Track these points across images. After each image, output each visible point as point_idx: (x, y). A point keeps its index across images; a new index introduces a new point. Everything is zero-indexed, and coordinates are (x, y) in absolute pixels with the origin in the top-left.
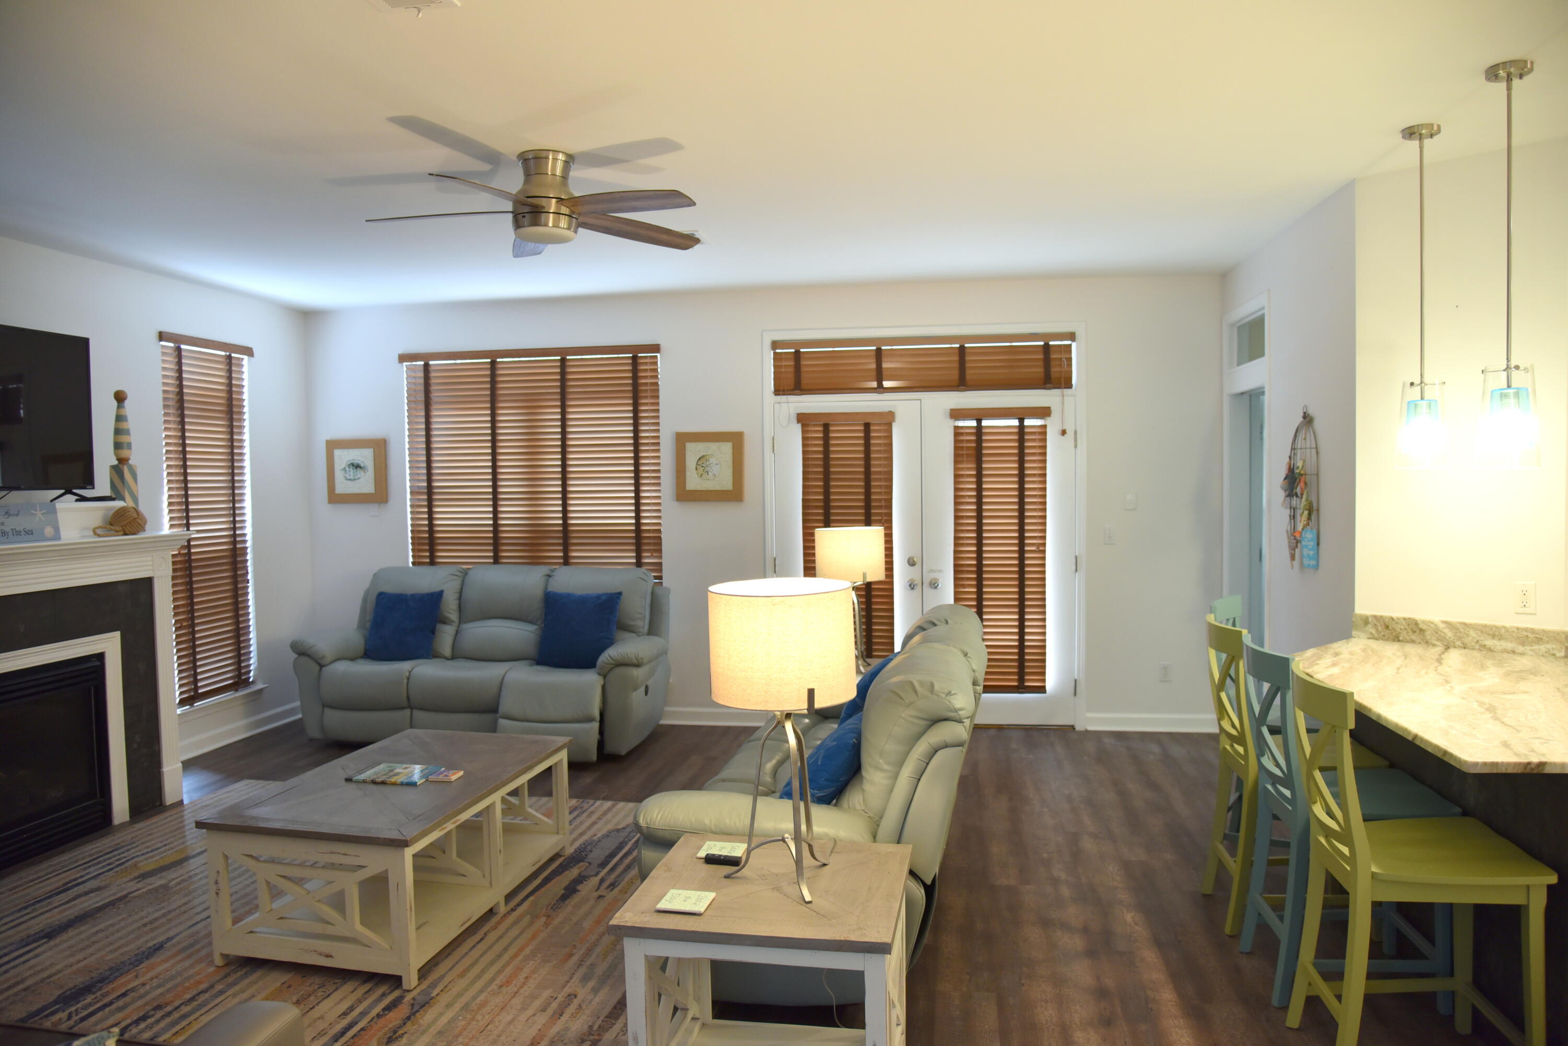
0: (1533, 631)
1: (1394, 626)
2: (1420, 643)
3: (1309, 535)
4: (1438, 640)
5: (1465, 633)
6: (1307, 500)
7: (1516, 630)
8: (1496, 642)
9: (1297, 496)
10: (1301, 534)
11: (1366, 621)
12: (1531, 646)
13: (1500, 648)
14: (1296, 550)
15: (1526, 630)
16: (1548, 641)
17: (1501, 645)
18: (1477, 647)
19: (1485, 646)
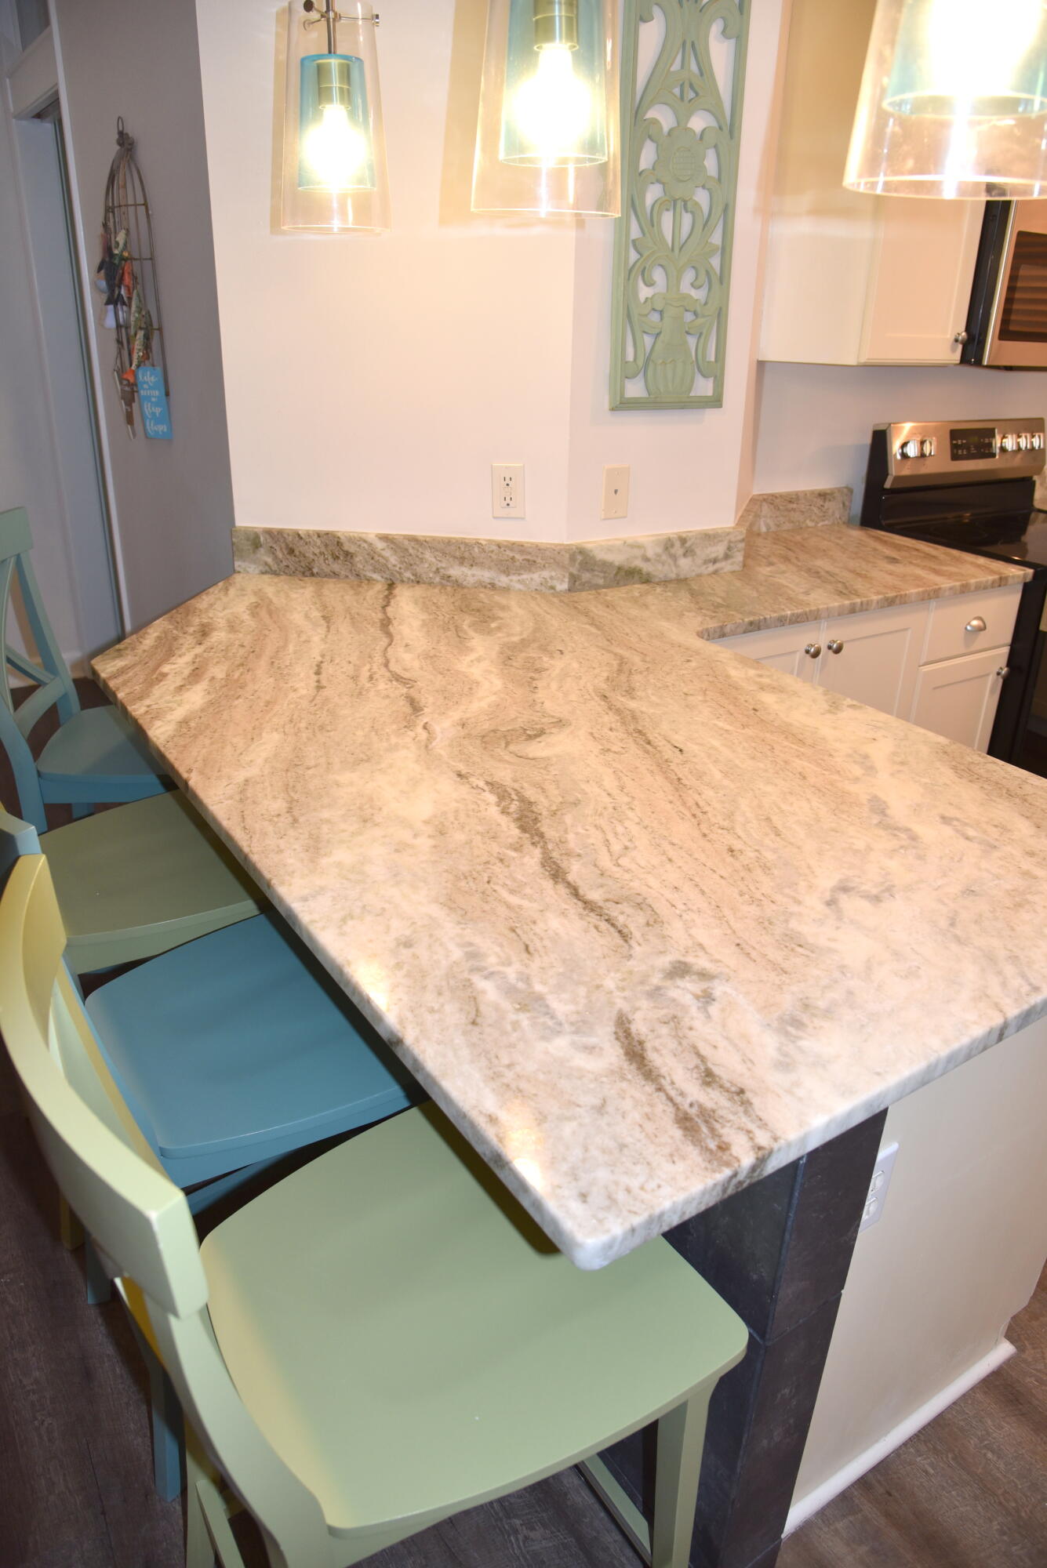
0: (520, 548)
1: (301, 549)
2: (347, 577)
3: (148, 378)
4: (375, 570)
5: (417, 556)
6: (139, 310)
7: (494, 548)
8: (465, 570)
9: (124, 303)
10: (134, 374)
11: (255, 541)
12: (519, 574)
13: (471, 580)
14: (133, 405)
15: (512, 546)
16: (544, 566)
17: (473, 575)
18: (437, 579)
19: (449, 577)
